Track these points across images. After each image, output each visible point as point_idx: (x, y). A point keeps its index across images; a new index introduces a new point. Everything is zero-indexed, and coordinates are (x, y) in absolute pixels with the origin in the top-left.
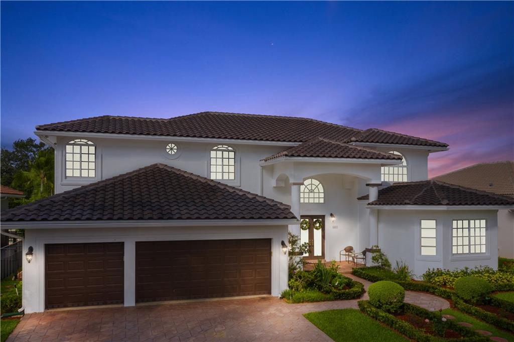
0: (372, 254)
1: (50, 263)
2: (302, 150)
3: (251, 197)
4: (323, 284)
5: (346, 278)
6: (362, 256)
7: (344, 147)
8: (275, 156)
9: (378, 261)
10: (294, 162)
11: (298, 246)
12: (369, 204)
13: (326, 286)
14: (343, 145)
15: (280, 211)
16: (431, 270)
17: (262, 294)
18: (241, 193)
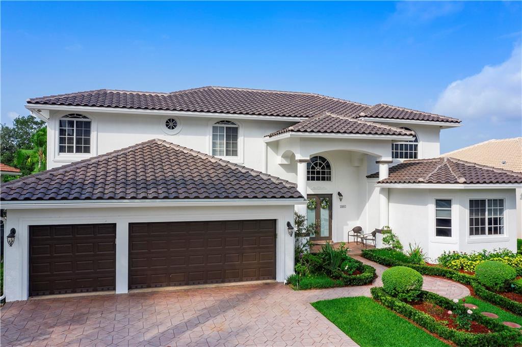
0: (383, 235)
1: (34, 246)
2: (309, 125)
3: (254, 174)
4: (331, 268)
5: (357, 262)
6: (371, 237)
7: (353, 123)
8: (280, 132)
9: (389, 242)
10: (301, 138)
11: (305, 227)
12: (379, 182)
13: (335, 271)
14: (351, 121)
15: (286, 190)
16: (447, 253)
17: (266, 280)
18: (244, 171)
